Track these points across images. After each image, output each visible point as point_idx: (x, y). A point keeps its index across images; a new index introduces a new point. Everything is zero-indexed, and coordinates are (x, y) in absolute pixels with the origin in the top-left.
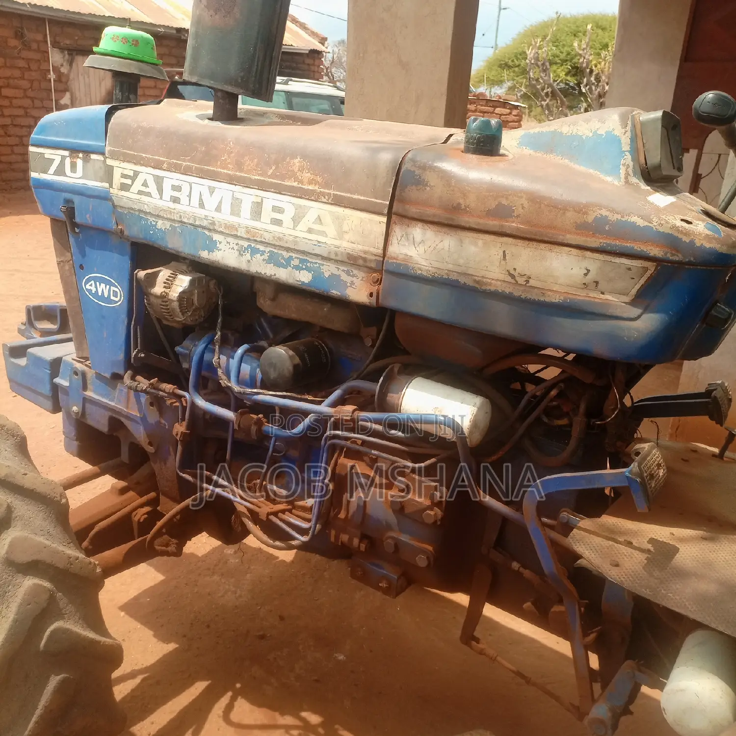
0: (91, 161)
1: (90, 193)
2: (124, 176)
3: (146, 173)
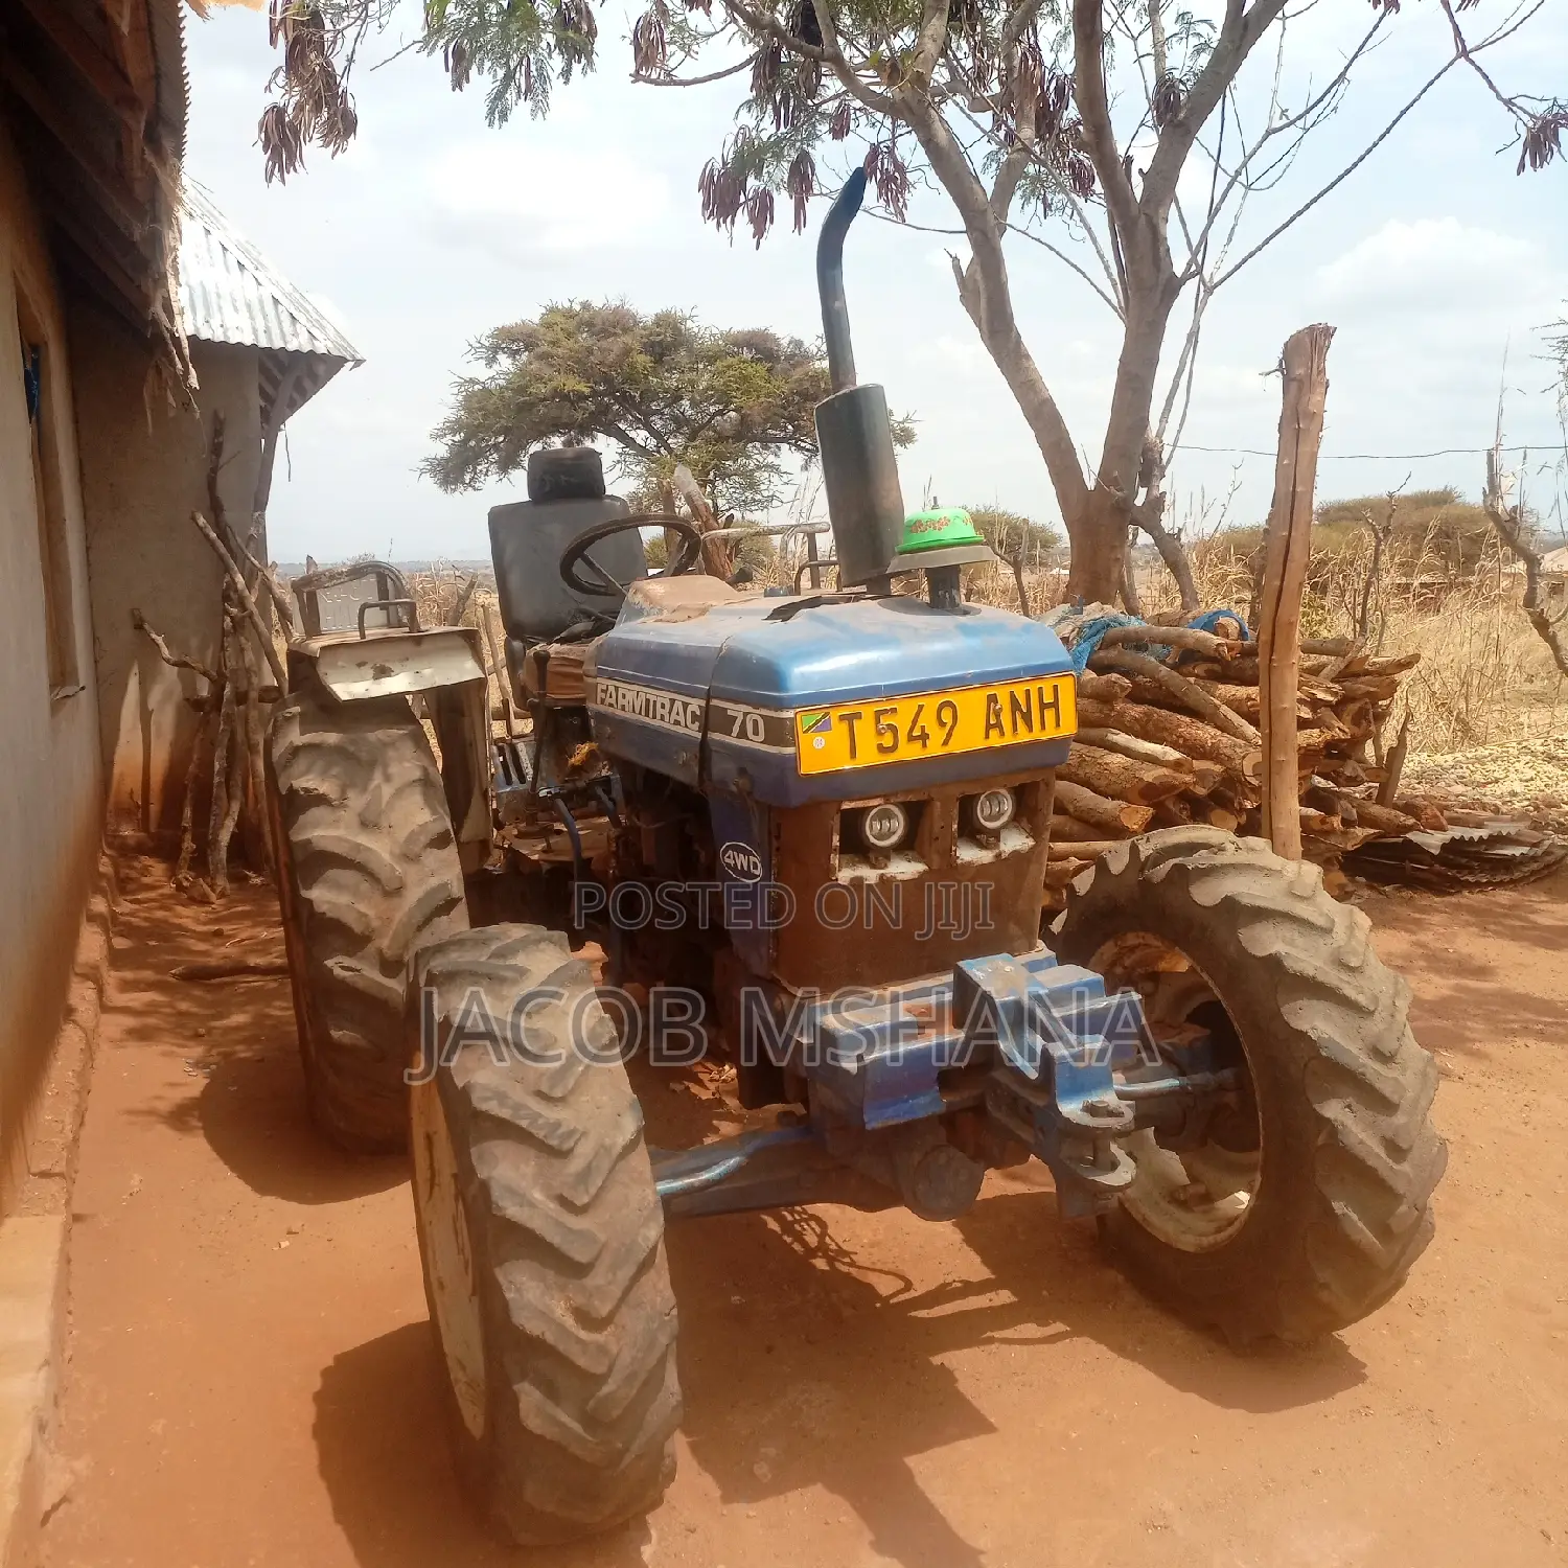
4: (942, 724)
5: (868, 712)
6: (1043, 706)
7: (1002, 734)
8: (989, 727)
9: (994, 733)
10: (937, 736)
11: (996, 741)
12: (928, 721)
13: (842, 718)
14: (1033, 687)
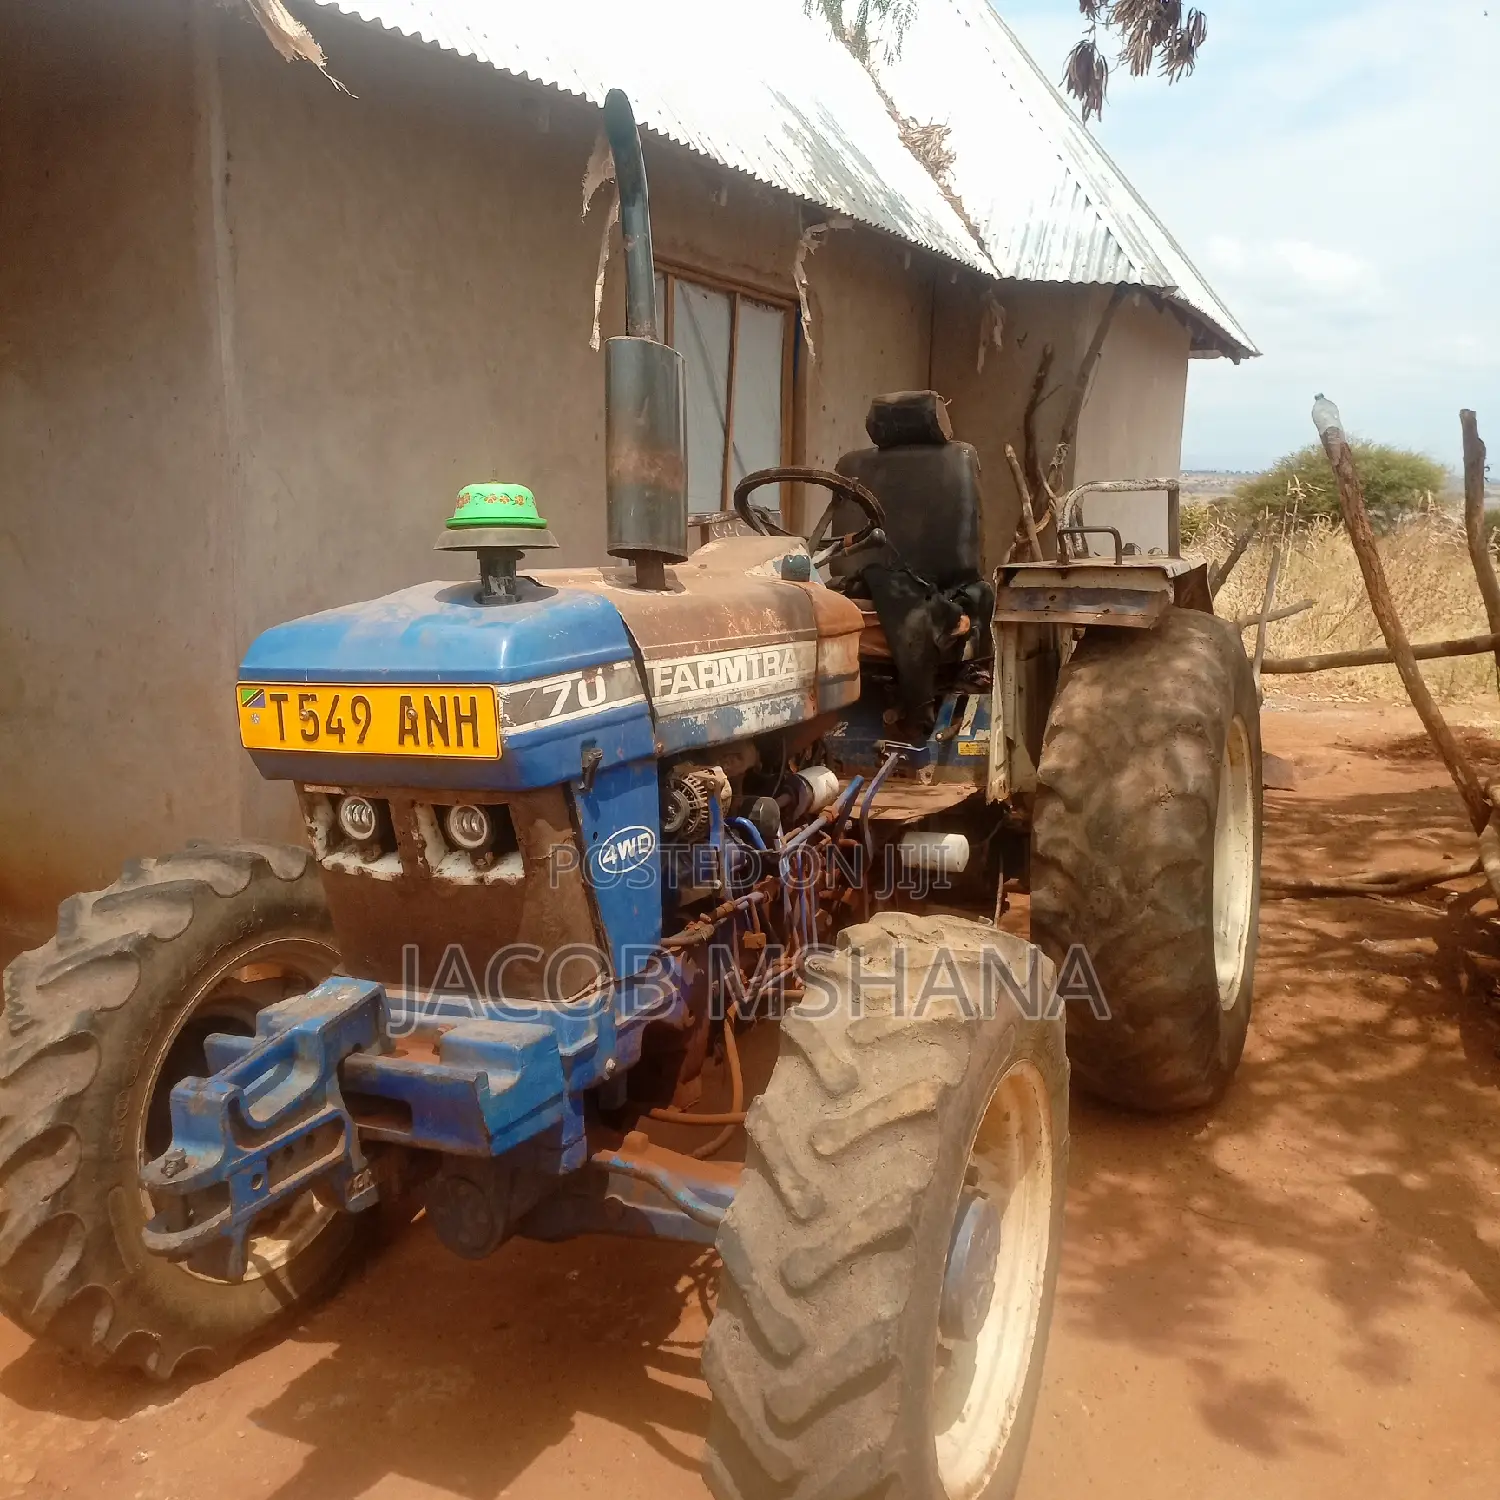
0: (616, 674)
1: (624, 716)
2: (664, 677)
3: (682, 663)
4: (357, 721)
5: (293, 695)
6: (460, 719)
7: (417, 742)
8: (403, 732)
9: (409, 739)
10: (352, 732)
11: (409, 748)
12: (343, 714)
13: (273, 697)
14: (449, 695)
